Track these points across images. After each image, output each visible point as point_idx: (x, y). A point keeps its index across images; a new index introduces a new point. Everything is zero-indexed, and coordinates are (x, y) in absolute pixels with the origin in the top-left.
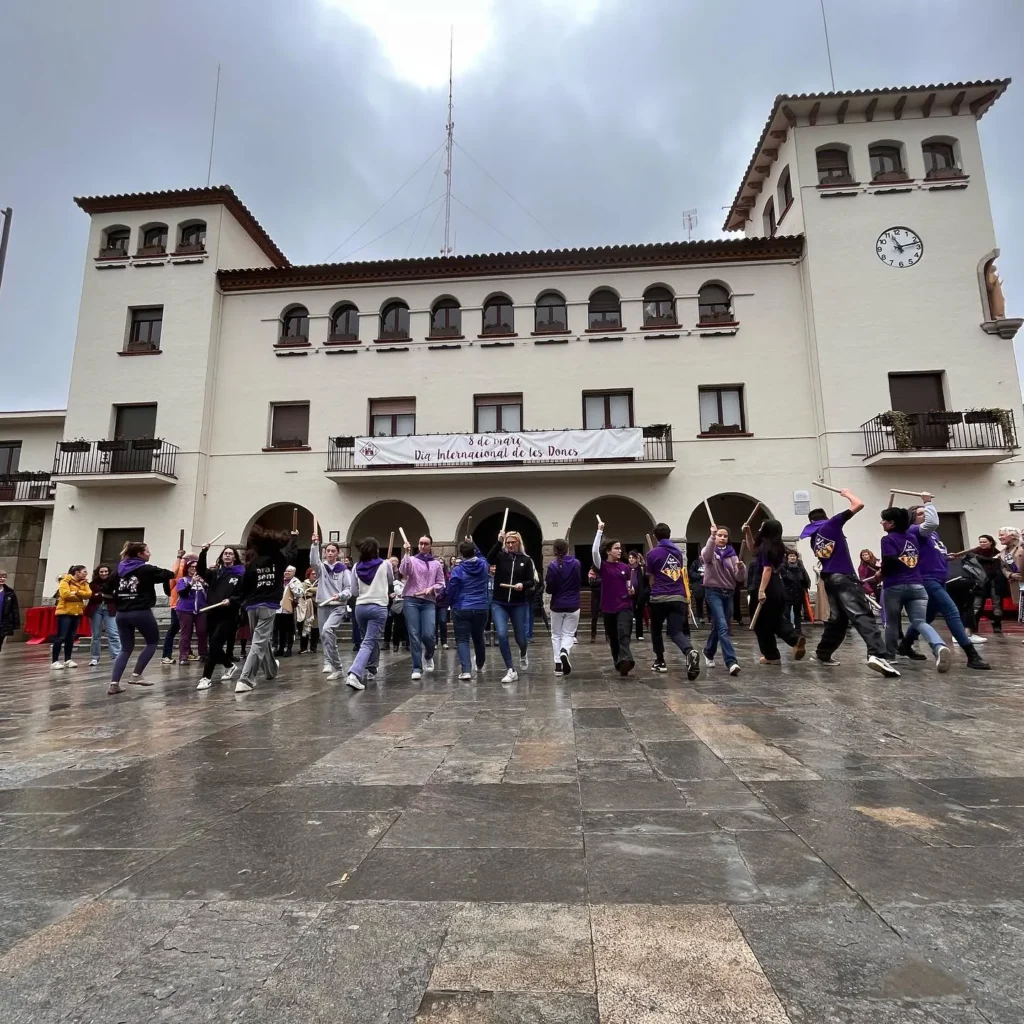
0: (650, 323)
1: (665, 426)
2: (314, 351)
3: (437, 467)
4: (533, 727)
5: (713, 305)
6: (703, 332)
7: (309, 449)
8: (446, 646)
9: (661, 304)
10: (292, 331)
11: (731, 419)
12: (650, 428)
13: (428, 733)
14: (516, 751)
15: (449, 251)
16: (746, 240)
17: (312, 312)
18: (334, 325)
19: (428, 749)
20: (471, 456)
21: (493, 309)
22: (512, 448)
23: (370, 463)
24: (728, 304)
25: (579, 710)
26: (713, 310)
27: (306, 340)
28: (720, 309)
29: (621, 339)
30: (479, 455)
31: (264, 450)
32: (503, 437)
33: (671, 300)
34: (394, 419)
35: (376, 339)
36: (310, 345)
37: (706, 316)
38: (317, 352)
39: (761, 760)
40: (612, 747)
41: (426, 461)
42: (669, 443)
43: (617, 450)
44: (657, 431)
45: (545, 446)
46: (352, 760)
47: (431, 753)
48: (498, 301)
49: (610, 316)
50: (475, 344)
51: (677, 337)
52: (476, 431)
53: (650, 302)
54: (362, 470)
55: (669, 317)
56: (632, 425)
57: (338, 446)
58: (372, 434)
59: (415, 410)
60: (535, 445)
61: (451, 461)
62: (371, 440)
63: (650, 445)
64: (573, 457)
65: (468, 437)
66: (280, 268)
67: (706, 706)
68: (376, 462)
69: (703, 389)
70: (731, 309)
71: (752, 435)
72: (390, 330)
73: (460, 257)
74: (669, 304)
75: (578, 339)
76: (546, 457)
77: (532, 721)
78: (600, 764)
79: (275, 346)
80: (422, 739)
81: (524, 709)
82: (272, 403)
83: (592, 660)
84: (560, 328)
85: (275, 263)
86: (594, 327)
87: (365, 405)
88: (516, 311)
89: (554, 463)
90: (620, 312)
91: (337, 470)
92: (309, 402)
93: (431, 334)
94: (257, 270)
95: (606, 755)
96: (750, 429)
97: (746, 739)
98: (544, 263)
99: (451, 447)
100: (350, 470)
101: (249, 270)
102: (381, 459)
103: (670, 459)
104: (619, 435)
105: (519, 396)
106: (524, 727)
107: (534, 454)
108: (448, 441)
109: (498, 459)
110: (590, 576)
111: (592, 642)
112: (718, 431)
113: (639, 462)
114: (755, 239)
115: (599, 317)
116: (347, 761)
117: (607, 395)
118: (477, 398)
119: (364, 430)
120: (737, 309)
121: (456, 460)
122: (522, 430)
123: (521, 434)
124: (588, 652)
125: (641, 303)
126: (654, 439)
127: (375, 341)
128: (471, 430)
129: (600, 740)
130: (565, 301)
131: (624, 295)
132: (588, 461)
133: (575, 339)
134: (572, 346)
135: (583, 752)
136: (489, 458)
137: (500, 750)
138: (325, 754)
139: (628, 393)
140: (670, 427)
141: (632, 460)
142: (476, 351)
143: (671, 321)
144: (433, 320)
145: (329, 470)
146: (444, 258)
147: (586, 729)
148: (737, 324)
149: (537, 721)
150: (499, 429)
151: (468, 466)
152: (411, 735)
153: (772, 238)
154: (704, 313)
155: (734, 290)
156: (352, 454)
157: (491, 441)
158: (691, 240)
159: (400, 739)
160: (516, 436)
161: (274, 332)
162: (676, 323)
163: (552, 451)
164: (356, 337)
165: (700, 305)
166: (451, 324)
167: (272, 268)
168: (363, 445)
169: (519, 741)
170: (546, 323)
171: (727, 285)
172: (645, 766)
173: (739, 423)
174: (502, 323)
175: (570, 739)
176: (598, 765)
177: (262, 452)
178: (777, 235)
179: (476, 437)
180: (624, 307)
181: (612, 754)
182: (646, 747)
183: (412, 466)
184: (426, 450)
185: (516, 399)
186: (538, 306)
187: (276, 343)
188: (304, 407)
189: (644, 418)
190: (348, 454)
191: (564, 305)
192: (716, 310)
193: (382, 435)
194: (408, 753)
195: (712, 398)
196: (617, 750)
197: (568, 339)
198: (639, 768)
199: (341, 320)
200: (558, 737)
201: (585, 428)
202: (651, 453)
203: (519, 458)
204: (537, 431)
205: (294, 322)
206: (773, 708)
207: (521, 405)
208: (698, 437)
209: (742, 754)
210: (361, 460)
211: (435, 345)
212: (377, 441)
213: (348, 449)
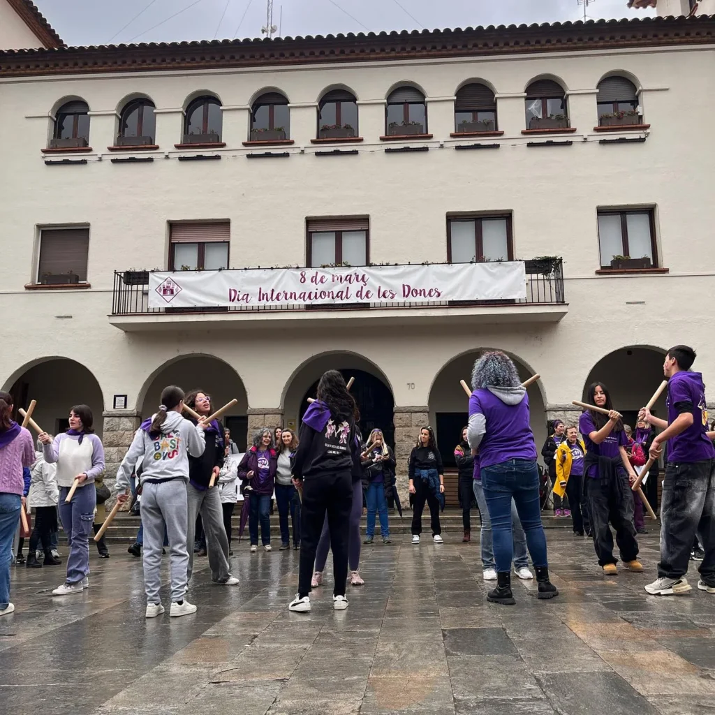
0: (534, 126)
1: (555, 259)
2: (96, 158)
3: (258, 311)
4: (392, 654)
5: (615, 103)
6: (602, 138)
7: (89, 286)
8: (268, 547)
9: (549, 102)
10: (68, 132)
11: (639, 250)
12: (534, 261)
13: (252, 663)
14: (371, 687)
15: (273, 30)
16: (659, 19)
17: (94, 108)
18: (122, 125)
19: (254, 685)
20: (302, 296)
21: (330, 107)
22: (355, 287)
23: (169, 306)
24: (635, 102)
25: (452, 631)
26: (616, 109)
27: (86, 144)
28: (627, 108)
29: (497, 146)
30: (313, 296)
31: (28, 288)
32: (344, 272)
33: (561, 98)
34: (201, 247)
35: (178, 143)
36: (90, 150)
37: (608, 117)
38: (100, 160)
39: (696, 697)
40: (498, 681)
41: (243, 304)
42: (560, 280)
43: (490, 291)
44: (544, 266)
45: (397, 285)
46: (153, 701)
47: (258, 689)
48: (338, 96)
49: (482, 117)
50: (307, 151)
51: (569, 143)
52: (309, 264)
53: (535, 99)
54: (158, 314)
55: (559, 118)
56: (511, 258)
57: (127, 283)
58: (171, 268)
59: (229, 236)
60: (384, 283)
61: (276, 303)
62: (170, 275)
63: (535, 283)
64: (434, 299)
65: (298, 273)
66: (51, 50)
67: (618, 626)
68: (177, 303)
69: (602, 212)
70: (639, 109)
71: (666, 271)
72: (197, 132)
73: (288, 39)
74: (559, 102)
75: (442, 146)
76: (399, 299)
77: (391, 646)
78: (484, 703)
79: (44, 151)
80: (245, 672)
81: (378, 630)
82: (39, 226)
83: (463, 565)
84: (419, 131)
85: (44, 43)
86: (461, 131)
87: (164, 229)
88: (361, 109)
89: (410, 307)
90: (495, 111)
91: (125, 314)
92: (88, 225)
93: (250, 138)
94: (21, 51)
95: (490, 691)
96: (665, 262)
97: (674, 670)
98: (398, 48)
99: (277, 286)
100: (142, 314)
101: (11, 51)
102: (184, 299)
103: (561, 302)
104: (495, 270)
105: (365, 220)
106: (380, 654)
107: (384, 295)
108: (272, 278)
109: (338, 301)
110: (456, 452)
111: (465, 541)
112: (622, 266)
113: (521, 305)
114: (671, 18)
115: (468, 117)
116: (146, 701)
117: (478, 219)
118: (310, 221)
119: (162, 262)
120: (648, 108)
121: (282, 302)
122: (368, 264)
123: (367, 269)
124: (457, 554)
125: (523, 101)
126: (541, 276)
127: (178, 147)
128: (303, 264)
129: (481, 672)
130: (425, 97)
131: (500, 89)
132: (453, 304)
133: (438, 145)
134: (435, 155)
135: (460, 687)
136: (327, 300)
137: (350, 685)
138: (115, 693)
139: (506, 217)
140: (561, 260)
141: (510, 303)
142: (309, 162)
143: (562, 124)
144: (252, 119)
145: (114, 314)
146: (267, 40)
147: (463, 656)
148: (647, 127)
149: (396, 646)
150: (339, 262)
151: (298, 310)
152: (230, 667)
153: (693, 18)
154: (604, 113)
155: (644, 83)
156: (145, 294)
157: (328, 277)
158: (588, 19)
159: (216, 671)
160: (361, 271)
161: (42, 132)
162: (568, 126)
163: (408, 291)
164: (151, 140)
165: (598, 103)
166: (276, 126)
167: (41, 49)
168: (161, 281)
169: (376, 673)
170: (400, 124)
171: (634, 77)
172: (545, 706)
173: (650, 256)
174: (343, 125)
175: (442, 669)
176: (481, 704)
177: (23, 290)
178: (698, 14)
179: (310, 273)
180: (501, 106)
181: (498, 690)
182: (543, 681)
183: (224, 310)
184: (243, 289)
185: (361, 223)
186: (389, 104)
187: (45, 147)
188: (80, 233)
189: (527, 248)
190: (140, 294)
191: (423, 103)
192: (620, 110)
193: (185, 269)
194: (227, 690)
195: (614, 224)
196: (505, 685)
197: (429, 145)
198: (536, 709)
199: (133, 118)
200: (426, 667)
201: (449, 261)
202: (535, 292)
203: (365, 301)
204: (387, 265)
205: (69, 121)
206: (706, 628)
207: (367, 231)
208: (598, 273)
209: (670, 690)
210: (157, 301)
211: (255, 152)
212: (178, 277)
213: (140, 287)
